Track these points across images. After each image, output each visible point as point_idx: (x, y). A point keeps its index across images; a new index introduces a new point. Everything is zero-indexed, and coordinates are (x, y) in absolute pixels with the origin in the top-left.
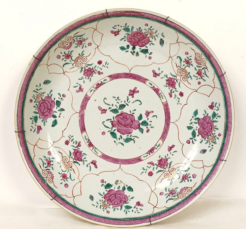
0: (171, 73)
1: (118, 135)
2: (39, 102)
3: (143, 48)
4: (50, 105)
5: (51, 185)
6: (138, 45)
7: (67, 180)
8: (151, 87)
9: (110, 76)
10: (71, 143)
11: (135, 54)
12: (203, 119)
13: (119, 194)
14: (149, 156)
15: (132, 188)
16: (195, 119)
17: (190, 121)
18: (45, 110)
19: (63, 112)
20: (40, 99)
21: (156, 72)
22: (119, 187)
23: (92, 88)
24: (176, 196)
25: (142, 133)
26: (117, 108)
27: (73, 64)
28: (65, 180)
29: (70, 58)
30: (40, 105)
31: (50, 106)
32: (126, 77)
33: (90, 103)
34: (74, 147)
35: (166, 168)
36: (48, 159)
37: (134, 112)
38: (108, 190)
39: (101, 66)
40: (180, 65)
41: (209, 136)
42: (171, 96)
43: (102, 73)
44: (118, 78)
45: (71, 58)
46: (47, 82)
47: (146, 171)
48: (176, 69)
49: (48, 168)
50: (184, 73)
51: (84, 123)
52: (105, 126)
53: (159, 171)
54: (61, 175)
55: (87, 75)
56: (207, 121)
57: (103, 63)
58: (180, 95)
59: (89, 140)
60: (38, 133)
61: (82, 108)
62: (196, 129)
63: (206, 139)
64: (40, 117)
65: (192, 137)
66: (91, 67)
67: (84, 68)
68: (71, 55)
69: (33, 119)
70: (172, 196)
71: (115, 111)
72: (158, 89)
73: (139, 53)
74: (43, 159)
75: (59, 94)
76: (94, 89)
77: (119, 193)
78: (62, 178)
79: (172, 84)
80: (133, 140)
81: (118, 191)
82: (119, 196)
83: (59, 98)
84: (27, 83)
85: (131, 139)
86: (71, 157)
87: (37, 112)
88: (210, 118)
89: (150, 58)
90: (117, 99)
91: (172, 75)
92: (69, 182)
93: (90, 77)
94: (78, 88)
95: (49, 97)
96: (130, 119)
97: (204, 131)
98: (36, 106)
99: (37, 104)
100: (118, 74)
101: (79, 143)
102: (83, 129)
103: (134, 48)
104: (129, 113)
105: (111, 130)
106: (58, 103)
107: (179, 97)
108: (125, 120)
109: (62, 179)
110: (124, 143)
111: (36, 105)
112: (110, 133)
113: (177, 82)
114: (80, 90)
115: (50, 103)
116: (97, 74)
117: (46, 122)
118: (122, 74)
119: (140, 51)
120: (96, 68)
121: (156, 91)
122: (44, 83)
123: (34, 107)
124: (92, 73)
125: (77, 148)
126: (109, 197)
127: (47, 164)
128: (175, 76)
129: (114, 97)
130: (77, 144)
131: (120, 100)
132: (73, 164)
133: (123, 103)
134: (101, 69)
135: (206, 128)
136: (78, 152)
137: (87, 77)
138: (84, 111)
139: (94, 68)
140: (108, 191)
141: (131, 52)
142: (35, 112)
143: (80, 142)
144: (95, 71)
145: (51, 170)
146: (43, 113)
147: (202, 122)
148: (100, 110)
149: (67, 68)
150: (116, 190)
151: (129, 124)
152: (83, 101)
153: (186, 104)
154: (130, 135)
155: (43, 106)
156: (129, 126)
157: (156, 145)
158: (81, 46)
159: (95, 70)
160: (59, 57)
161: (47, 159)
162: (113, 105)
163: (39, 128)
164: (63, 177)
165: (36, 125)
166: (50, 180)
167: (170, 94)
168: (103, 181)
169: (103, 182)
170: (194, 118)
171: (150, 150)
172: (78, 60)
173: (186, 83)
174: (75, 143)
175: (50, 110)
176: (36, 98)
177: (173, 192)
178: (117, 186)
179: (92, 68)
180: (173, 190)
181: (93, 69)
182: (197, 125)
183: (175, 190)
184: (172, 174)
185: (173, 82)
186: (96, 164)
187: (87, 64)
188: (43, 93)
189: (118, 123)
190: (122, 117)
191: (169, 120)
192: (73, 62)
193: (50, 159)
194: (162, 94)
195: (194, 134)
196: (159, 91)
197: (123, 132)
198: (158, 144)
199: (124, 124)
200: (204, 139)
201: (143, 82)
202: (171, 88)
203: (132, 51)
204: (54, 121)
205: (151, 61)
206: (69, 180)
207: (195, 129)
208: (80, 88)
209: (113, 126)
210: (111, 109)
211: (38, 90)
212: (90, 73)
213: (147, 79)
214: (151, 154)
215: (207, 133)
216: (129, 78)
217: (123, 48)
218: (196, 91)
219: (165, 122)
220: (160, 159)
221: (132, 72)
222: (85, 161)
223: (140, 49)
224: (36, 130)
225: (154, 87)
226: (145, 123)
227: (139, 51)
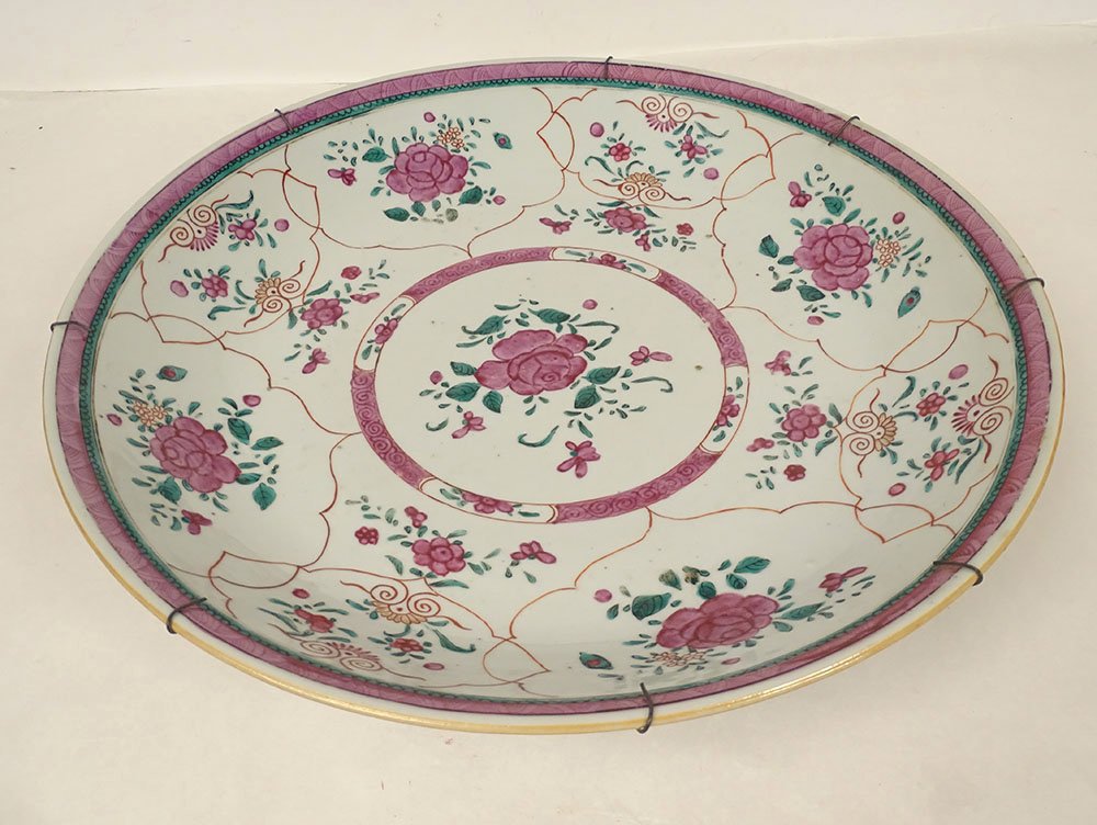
0: (466, 587)
1: (536, 324)
2: (872, 247)
3: (667, 612)
4: (831, 274)
5: (639, 95)
6: (698, 611)
7: (607, 147)
8: (520, 505)
9: (714, 457)
10: (672, 233)
11: (682, 576)
12: (220, 482)
13: (425, 189)
14: (388, 313)
15: (392, 221)
16: (257, 478)
17: (276, 467)
18: (832, 252)
19: (775, 283)
20: (876, 255)
21: (536, 560)
22: (437, 206)
23: (743, 390)
24: (225, 217)
25: (452, 363)
26: (603, 386)
27: (885, 409)
28: (611, 144)
29: (917, 411)
30: (861, 246)
31: (829, 270)
32: (651, 487)
33: (711, 350)
34: (654, 231)
35: (305, 304)
36: (704, 156)
37: (530, 406)
38: (467, 188)
39: (781, 465)
40: (442, 630)
41: (165, 423)
42: (412, 512)
43: (753, 449)
44: (680, 465)
45: (914, 414)
46: (911, 300)
47: (371, 273)
48: (448, 610)
49: (684, 132)
50: (400, 609)
51: (680, 298)
52: (604, 324)
53: (325, 288)
54: (632, 147)
55: (801, 412)
56: (196, 475)
57: (780, 479)
58: (375, 531)
59: (624, 267)
60: (793, 187)
61: (724, 327)
62: (236, 446)
63: (174, 415)
64: (830, 222)
65: (243, 418)
66: (812, 443)
67: (835, 422)
68: (922, 419)
69: (841, 195)
70: (242, 220)
71: (604, 376)
72: (483, 511)
73: (669, 589)
74: (717, 144)
75: (836, 315)
76: (735, 393)
77: (426, 192)
78: (625, 141)
79: (433, 553)
80: (475, 333)
81: (433, 197)
82: (421, 185)
83: (826, 306)
84: (967, 224)
85: (480, 332)
86: (642, 207)
87: (850, 224)
88: (185, 483)
89: (603, 596)
90: (625, 410)
91: (455, 583)
92: (597, 147)
93: (784, 414)
94: (793, 363)
95: (857, 285)
96: (530, 380)
97: (199, 443)
98: (868, 229)
99: (872, 237)
100: (690, 481)
101: (649, 247)
102: (667, 283)
103: (707, 592)
104: (544, 394)
105: (573, 324)
106: (810, 294)
107: (370, 524)
108: (544, 371)
109: (622, 141)
110: (501, 314)
111: (873, 231)
112: (569, 316)
113: (413, 571)
114: (781, 363)
115: (838, 276)
116: (768, 437)
117: (797, 233)
118: (675, 489)
119: (669, 595)
120: (790, 449)
121: (491, 503)
122: (916, 292)
123: (873, 221)
124: (788, 427)
125: (643, 232)
126: (452, 169)
127: (695, 139)
128: (437, 584)
129: (640, 409)
130: (650, 242)
131: (612, 413)
132: (621, 197)
133: (590, 411)
134: (766, 457)
135: (193, 452)
136: (632, 227)
137: (792, 407)
138: (708, 324)
139: (799, 444)
140: (467, 185)
141: (705, 573)
142: (856, 213)
143: (645, 250)
144: (787, 440)
145: (669, 136)
146: (830, 240)
147: (222, 473)
148: (658, 353)
149: (895, 385)
150: (442, 198)
151: (519, 366)
152: (741, 344)
153: (326, 511)
154: (496, 340)
155: (848, 252)
156: (518, 361)
157: (379, 351)
158: (920, 462)
159: (792, 442)
160: (958, 372)
161: (706, 151)
162: (626, 387)
163: (801, 200)
164: (623, 146)
165: (819, 193)
166: (651, 106)
167: (420, 517)
168: (500, 201)
169: (495, 200)
170: (263, 480)
171: (392, 331)
172: (881, 430)
173: (369, 582)
174: (661, 240)
175: (818, 265)
176: (895, 239)
177: (241, 232)
178: (445, 205)
179: (806, 440)
180: (243, 241)
181: (801, 440)
182: (237, 460)
183: (237, 240)
184: (269, 293)
185: (433, 560)
186: (551, 228)
187: (837, 442)
188: (887, 273)
189: (565, 351)
190: (564, 372)
191: (370, 439)
192: (891, 412)
193: (698, 160)
194: (454, 503)
195: (240, 430)
196: (475, 507)
197: (526, 338)
198: (373, 355)
199: (539, 357)
200: (186, 414)
201: (567, 505)
202: (428, 536)
203: (702, 579)
204: (777, 250)
205: (591, 585)
206: (601, 153)
207: (241, 445)
208: (785, 368)
209: (574, 336)
210: (621, 373)
211: (912, 259)
212: (796, 424)
213: (554, 523)
214: (381, 321)
215: (178, 435)
216: (636, 492)
217: (754, 567)
218: (299, 567)
219: (384, 427)
220: (339, 322)
221: (640, 514)
222: (591, 217)
223: (678, 603)
224: (804, 187)
225: (510, 512)
226: (466, 393)
227: (676, 595)
